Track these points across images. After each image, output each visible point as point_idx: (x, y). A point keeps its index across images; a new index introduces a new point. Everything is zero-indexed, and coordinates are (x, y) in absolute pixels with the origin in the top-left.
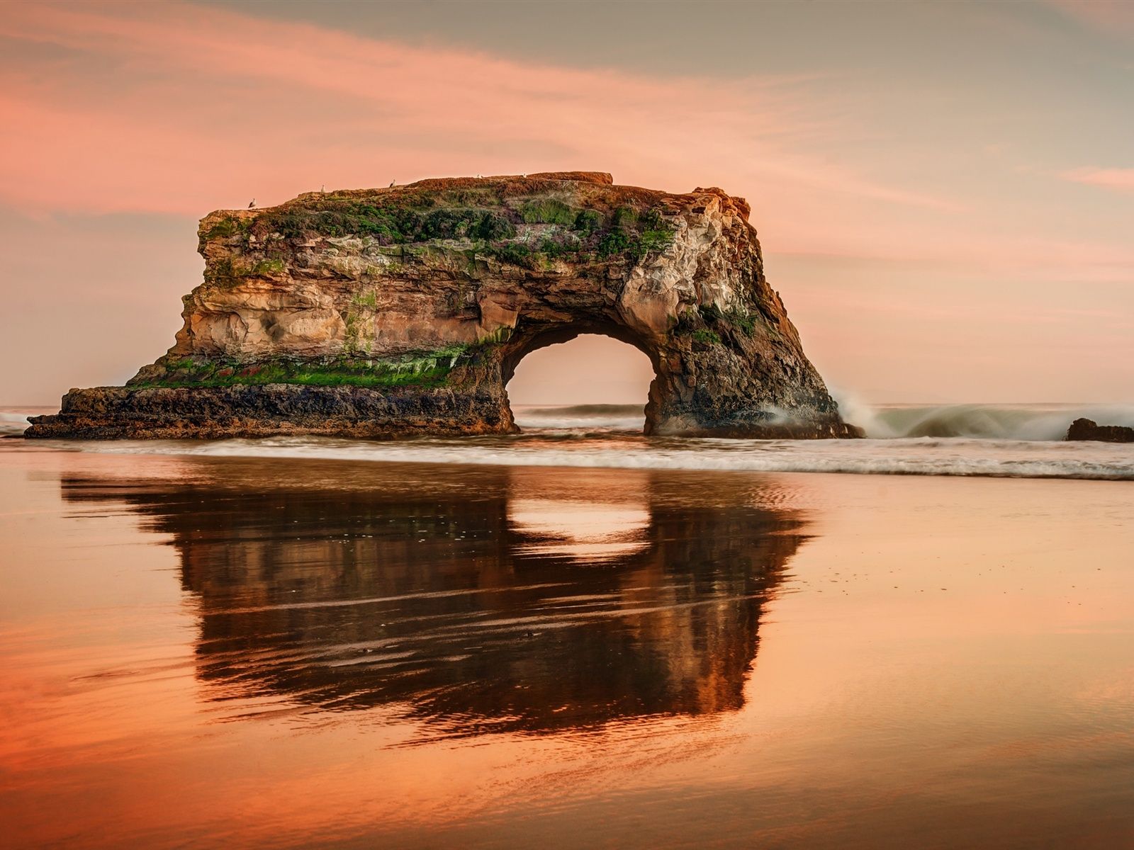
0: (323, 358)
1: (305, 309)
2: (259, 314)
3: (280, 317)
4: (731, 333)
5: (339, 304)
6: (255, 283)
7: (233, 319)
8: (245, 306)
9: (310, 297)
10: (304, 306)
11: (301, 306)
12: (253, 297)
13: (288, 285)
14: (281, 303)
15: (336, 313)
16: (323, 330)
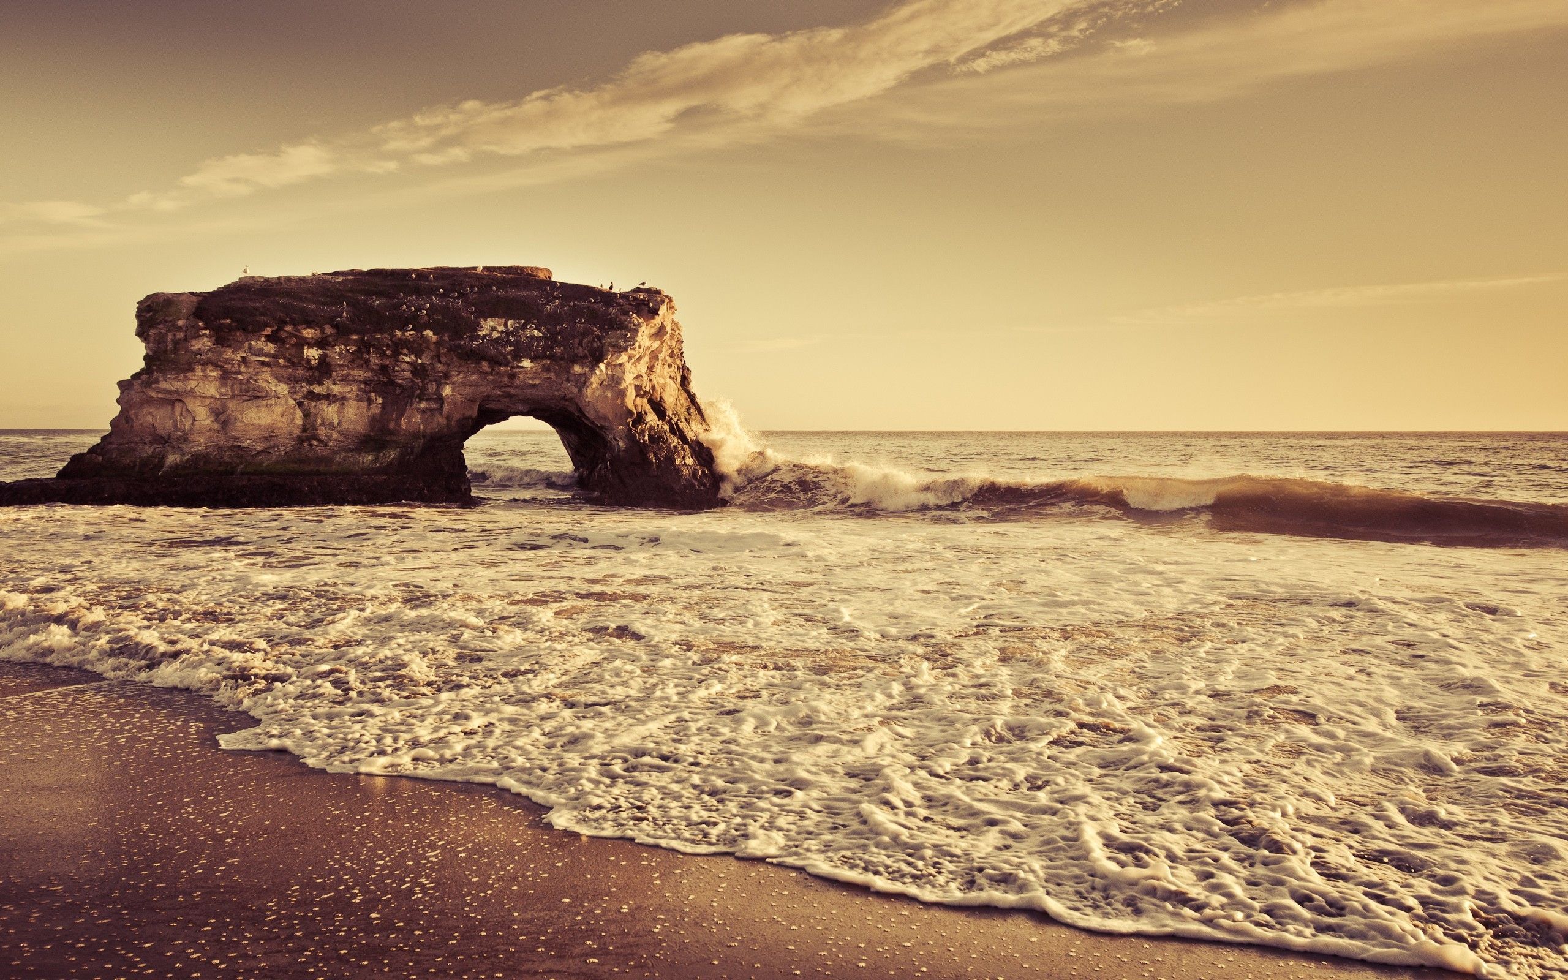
0: (278, 447)
1: (259, 397)
2: (208, 401)
3: (232, 405)
4: (676, 423)
5: (295, 393)
6: (203, 371)
7: (178, 407)
8: (191, 393)
9: (264, 385)
10: (258, 394)
11: (255, 395)
12: (201, 384)
13: (240, 373)
14: (233, 392)
15: (292, 402)
16: (279, 418)
